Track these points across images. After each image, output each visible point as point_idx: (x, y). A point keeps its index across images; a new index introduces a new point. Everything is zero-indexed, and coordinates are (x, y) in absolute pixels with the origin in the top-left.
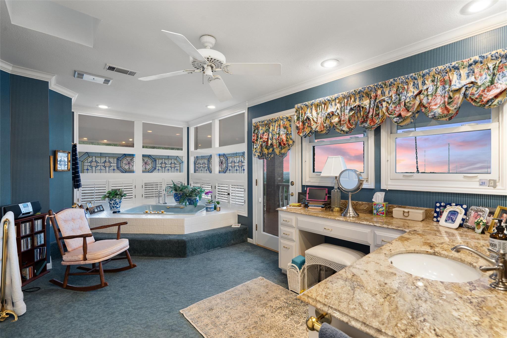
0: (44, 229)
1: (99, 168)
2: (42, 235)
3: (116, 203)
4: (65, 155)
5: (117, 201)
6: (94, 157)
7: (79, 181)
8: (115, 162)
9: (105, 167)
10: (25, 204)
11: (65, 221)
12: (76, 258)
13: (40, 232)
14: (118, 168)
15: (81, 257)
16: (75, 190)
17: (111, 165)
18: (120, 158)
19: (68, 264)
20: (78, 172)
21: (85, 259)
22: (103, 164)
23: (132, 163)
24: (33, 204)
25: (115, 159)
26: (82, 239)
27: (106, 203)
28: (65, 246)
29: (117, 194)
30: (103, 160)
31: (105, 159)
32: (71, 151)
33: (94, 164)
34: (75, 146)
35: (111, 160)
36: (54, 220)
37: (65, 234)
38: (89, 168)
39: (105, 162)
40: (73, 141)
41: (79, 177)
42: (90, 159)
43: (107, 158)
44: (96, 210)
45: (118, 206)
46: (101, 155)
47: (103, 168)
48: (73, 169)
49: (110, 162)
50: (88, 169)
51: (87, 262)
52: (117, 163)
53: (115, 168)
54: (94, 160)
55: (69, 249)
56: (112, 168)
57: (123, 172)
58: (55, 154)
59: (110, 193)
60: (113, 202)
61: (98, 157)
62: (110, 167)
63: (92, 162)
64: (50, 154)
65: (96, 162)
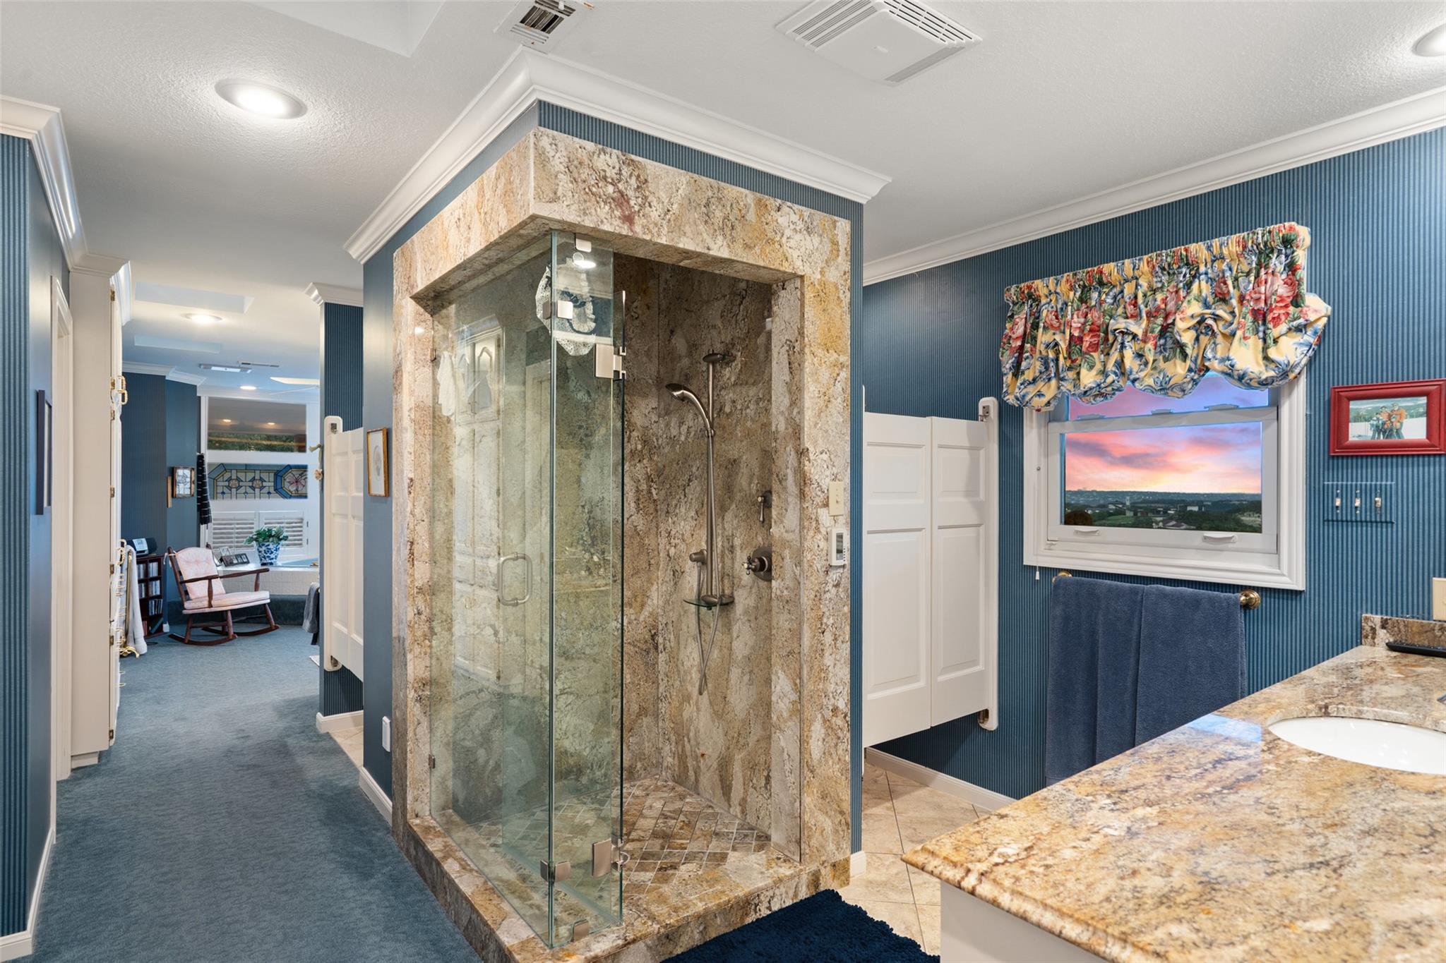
0: (161, 576)
1: (242, 490)
2: (158, 582)
3: (269, 551)
4: (187, 472)
5: (271, 546)
6: (234, 472)
7: (208, 512)
8: (272, 479)
9: (253, 488)
10: (140, 540)
11: (188, 562)
12: (200, 605)
13: (155, 579)
14: (276, 490)
15: (206, 603)
16: (203, 527)
17: (264, 484)
18: (280, 473)
19: (191, 612)
20: (206, 498)
21: (210, 606)
22: (250, 484)
23: (303, 482)
24: (149, 541)
25: (272, 475)
26: (207, 581)
27: (252, 551)
28: (187, 593)
29: (270, 536)
30: (250, 475)
31: (252, 475)
32: (195, 467)
33: (234, 483)
34: (201, 458)
35: (265, 476)
36: (173, 560)
37: (187, 576)
38: (226, 490)
39: (253, 479)
40: (199, 451)
41: (207, 505)
42: (227, 475)
43: (258, 472)
44: (235, 562)
45: (272, 556)
46: (247, 468)
47: (249, 490)
48: (199, 493)
49: (262, 480)
50: (223, 493)
51: (213, 610)
52: (275, 482)
53: (272, 490)
54: (234, 477)
55: (191, 596)
56: (265, 490)
57: (284, 497)
58: (172, 472)
59: (259, 534)
60: (264, 548)
61: (241, 471)
62: (262, 488)
63: (230, 480)
64: (167, 472)
65: (238, 479)
